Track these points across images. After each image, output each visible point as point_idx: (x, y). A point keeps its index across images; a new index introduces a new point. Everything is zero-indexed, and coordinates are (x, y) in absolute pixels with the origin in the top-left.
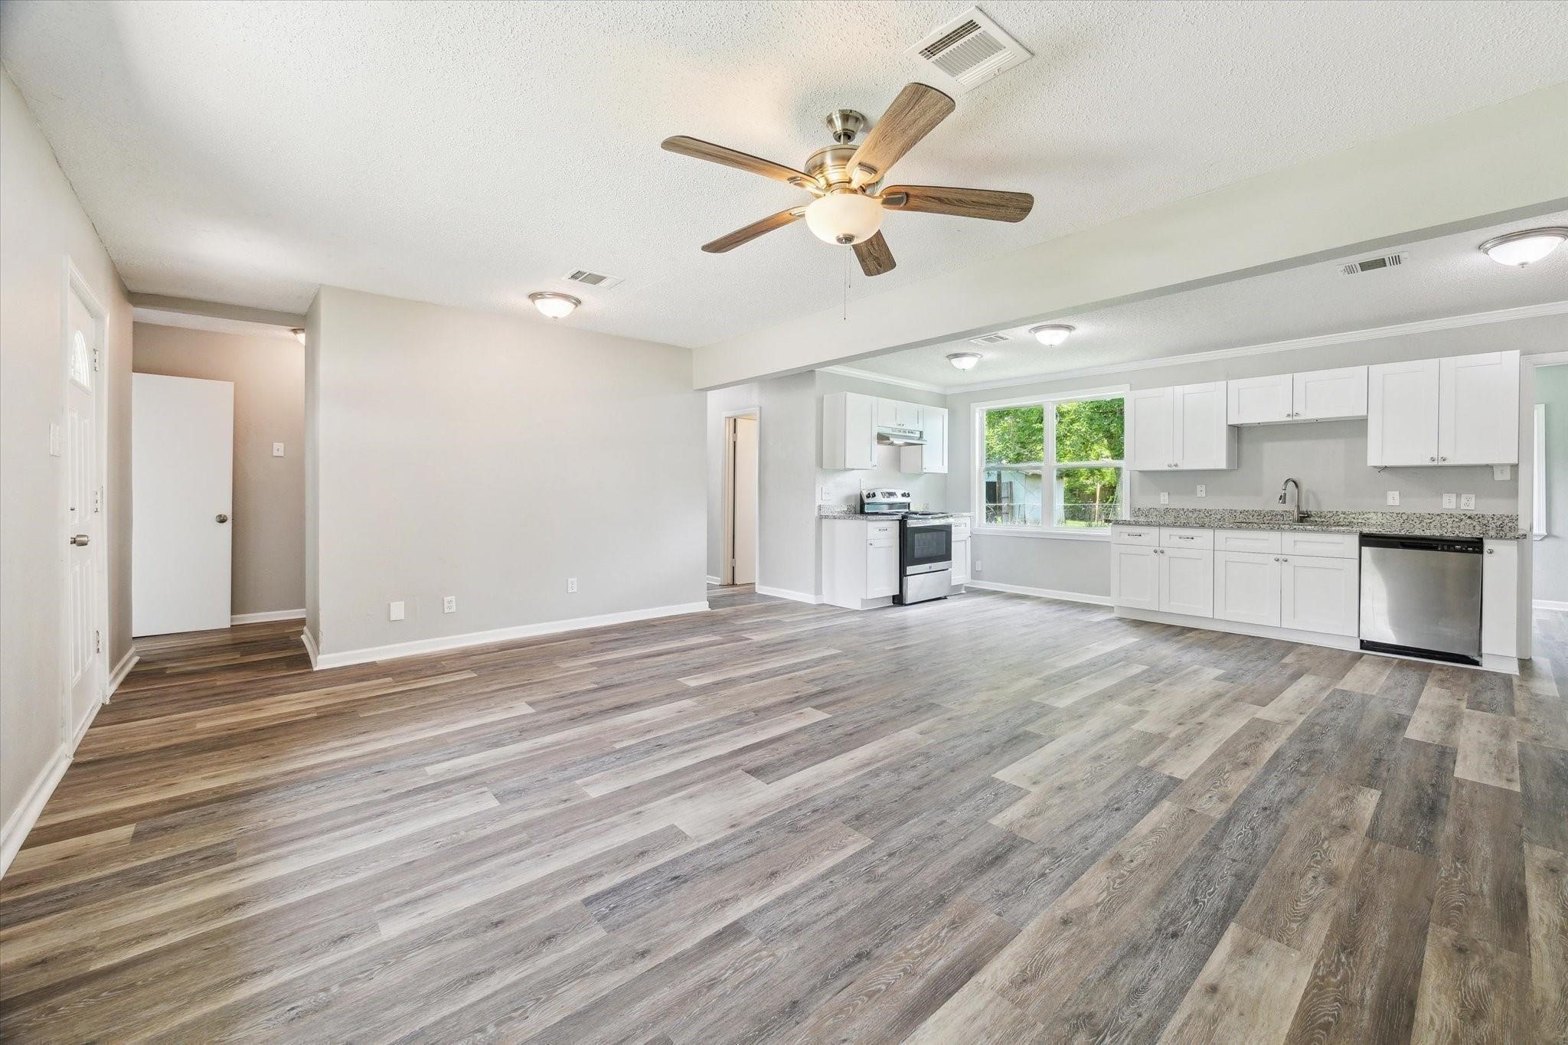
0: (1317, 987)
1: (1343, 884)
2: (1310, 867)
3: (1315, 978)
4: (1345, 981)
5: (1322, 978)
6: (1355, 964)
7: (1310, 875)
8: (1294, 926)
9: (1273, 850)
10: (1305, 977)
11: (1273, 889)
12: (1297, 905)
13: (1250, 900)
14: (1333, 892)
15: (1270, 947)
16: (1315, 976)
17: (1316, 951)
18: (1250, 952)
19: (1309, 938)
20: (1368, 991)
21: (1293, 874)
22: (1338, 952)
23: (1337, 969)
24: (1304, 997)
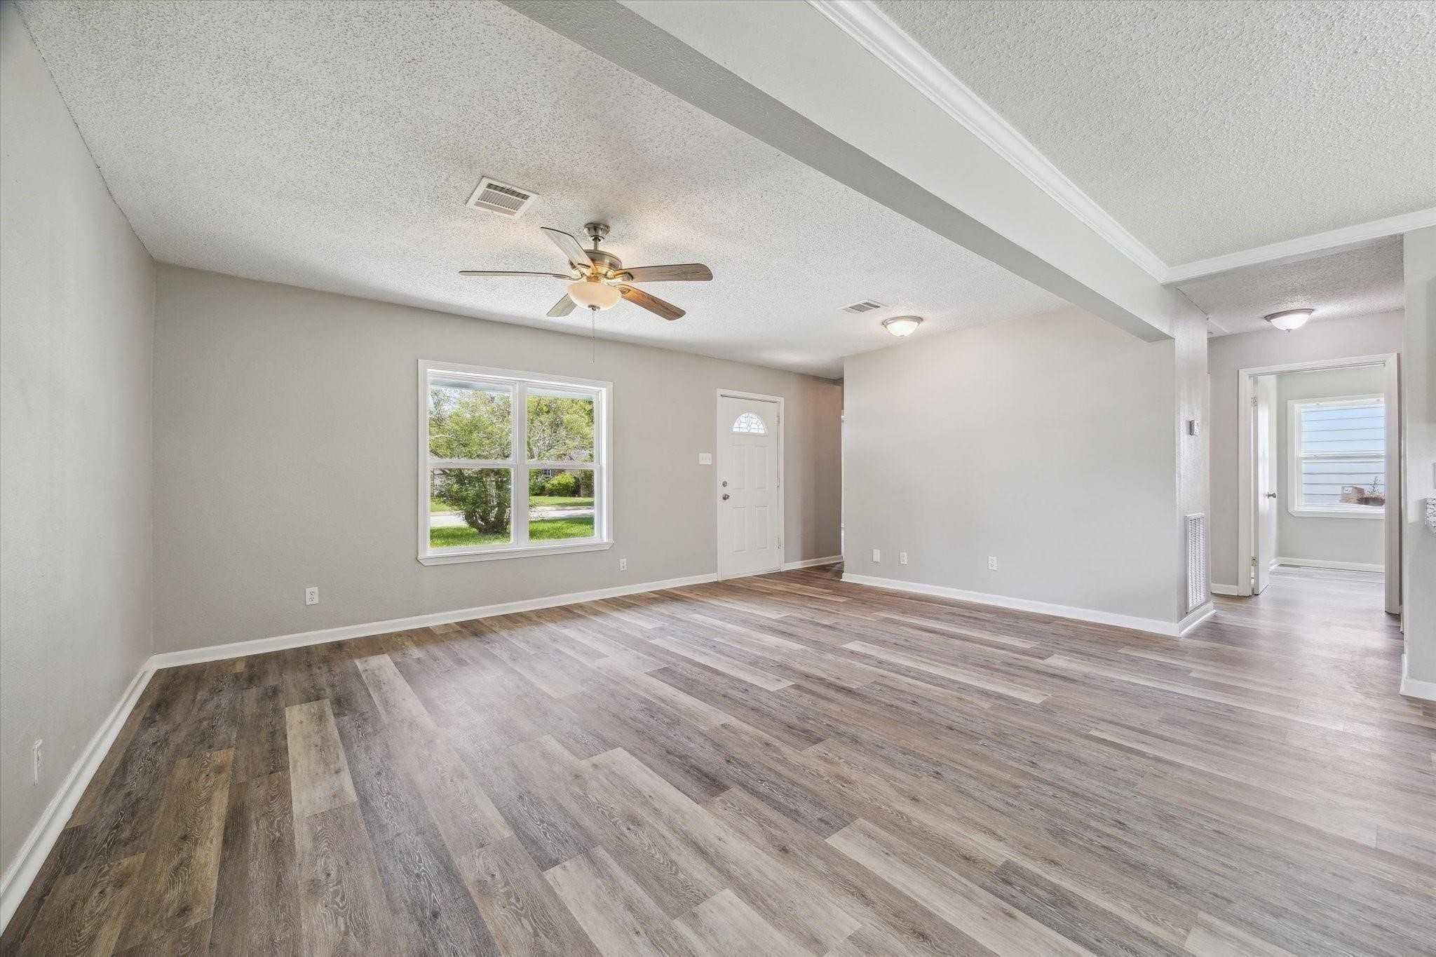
0: (287, 810)
1: (302, 891)
2: (339, 882)
3: (290, 811)
4: (271, 824)
5: (286, 814)
6: (268, 836)
7: (333, 875)
8: (319, 828)
9: (380, 870)
10: (296, 808)
11: (352, 839)
12: (327, 841)
13: (360, 819)
14: (306, 875)
15: (325, 807)
16: (291, 812)
17: (296, 825)
18: (334, 796)
19: (305, 828)
20: (255, 829)
21: (347, 863)
22: (282, 835)
23: (279, 826)
24: (291, 800)
